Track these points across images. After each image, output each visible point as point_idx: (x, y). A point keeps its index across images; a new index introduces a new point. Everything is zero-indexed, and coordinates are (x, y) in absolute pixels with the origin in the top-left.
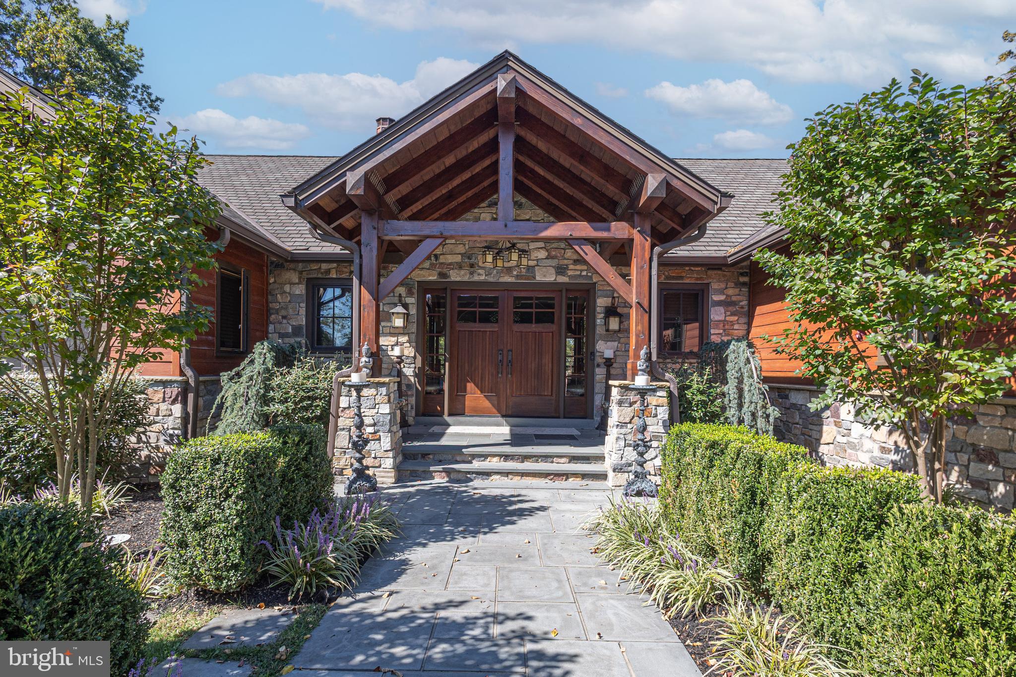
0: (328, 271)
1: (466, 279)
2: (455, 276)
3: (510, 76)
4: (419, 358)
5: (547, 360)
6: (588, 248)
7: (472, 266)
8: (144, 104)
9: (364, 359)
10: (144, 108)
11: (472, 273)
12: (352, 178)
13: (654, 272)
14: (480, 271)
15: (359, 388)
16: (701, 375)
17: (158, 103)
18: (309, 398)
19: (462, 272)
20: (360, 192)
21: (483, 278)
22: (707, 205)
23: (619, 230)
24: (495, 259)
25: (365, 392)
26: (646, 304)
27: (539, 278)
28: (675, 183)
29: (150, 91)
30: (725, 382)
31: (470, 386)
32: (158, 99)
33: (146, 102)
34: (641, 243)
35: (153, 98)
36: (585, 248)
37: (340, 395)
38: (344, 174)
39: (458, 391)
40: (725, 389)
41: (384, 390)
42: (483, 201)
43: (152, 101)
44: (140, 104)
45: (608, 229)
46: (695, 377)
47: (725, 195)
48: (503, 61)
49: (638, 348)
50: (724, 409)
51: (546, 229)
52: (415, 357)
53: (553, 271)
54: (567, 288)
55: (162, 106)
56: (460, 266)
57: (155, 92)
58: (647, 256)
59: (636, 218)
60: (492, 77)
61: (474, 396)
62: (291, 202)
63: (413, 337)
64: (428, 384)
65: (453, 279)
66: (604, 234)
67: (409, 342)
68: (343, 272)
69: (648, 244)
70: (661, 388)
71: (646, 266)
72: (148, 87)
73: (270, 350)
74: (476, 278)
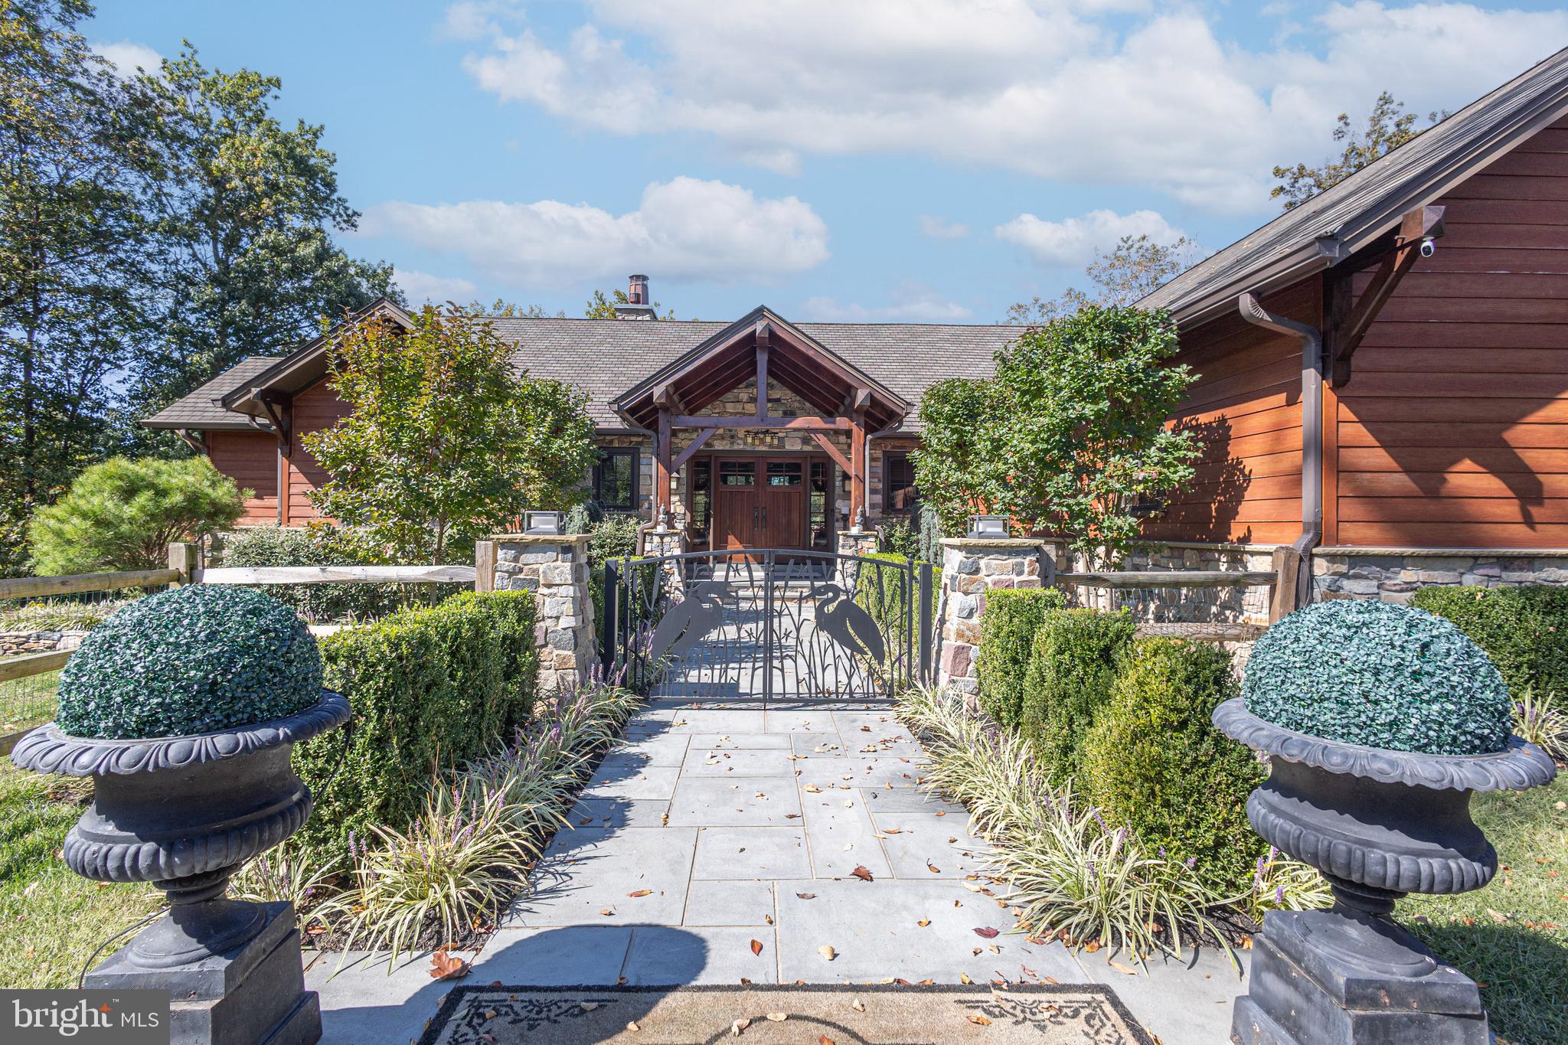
0: (611, 442)
1: (727, 448)
2: (719, 446)
3: (764, 323)
4: (688, 515)
5: (795, 516)
6: (820, 436)
7: (732, 437)
8: (338, 219)
9: (661, 516)
10: (339, 223)
11: (732, 443)
12: (658, 391)
13: (867, 453)
14: (739, 441)
15: (662, 536)
16: (902, 527)
17: (355, 218)
18: (620, 545)
19: (724, 442)
20: (663, 400)
21: (741, 447)
22: (898, 410)
23: (842, 422)
24: (753, 439)
25: (667, 539)
26: (861, 477)
27: (788, 447)
28: (878, 396)
29: (346, 205)
30: (919, 532)
31: (731, 538)
32: (355, 213)
33: (341, 216)
34: (858, 432)
35: (350, 212)
36: (818, 435)
37: (644, 542)
38: (652, 388)
39: (721, 542)
40: (920, 536)
41: (676, 538)
42: (741, 383)
43: (348, 216)
44: (334, 219)
45: (834, 423)
46: (898, 528)
47: (908, 404)
48: (760, 313)
49: (856, 507)
50: (918, 551)
51: (790, 422)
52: (685, 514)
53: (799, 441)
54: (811, 455)
55: (358, 221)
56: (722, 438)
57: (352, 206)
58: (862, 442)
59: (854, 415)
60: (752, 322)
61: (734, 545)
62: (615, 407)
63: (684, 496)
64: (695, 537)
65: (716, 448)
66: (832, 426)
67: (680, 501)
68: (624, 442)
69: (862, 433)
70: (871, 535)
71: (861, 449)
72: (345, 201)
73: (585, 509)
74: (736, 447)
